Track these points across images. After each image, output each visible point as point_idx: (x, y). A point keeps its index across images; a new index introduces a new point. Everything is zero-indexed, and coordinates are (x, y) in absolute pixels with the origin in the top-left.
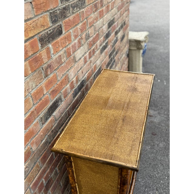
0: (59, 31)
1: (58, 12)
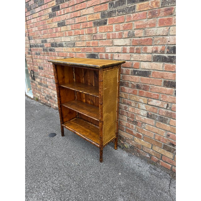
0: (105, 22)
1: (106, 13)
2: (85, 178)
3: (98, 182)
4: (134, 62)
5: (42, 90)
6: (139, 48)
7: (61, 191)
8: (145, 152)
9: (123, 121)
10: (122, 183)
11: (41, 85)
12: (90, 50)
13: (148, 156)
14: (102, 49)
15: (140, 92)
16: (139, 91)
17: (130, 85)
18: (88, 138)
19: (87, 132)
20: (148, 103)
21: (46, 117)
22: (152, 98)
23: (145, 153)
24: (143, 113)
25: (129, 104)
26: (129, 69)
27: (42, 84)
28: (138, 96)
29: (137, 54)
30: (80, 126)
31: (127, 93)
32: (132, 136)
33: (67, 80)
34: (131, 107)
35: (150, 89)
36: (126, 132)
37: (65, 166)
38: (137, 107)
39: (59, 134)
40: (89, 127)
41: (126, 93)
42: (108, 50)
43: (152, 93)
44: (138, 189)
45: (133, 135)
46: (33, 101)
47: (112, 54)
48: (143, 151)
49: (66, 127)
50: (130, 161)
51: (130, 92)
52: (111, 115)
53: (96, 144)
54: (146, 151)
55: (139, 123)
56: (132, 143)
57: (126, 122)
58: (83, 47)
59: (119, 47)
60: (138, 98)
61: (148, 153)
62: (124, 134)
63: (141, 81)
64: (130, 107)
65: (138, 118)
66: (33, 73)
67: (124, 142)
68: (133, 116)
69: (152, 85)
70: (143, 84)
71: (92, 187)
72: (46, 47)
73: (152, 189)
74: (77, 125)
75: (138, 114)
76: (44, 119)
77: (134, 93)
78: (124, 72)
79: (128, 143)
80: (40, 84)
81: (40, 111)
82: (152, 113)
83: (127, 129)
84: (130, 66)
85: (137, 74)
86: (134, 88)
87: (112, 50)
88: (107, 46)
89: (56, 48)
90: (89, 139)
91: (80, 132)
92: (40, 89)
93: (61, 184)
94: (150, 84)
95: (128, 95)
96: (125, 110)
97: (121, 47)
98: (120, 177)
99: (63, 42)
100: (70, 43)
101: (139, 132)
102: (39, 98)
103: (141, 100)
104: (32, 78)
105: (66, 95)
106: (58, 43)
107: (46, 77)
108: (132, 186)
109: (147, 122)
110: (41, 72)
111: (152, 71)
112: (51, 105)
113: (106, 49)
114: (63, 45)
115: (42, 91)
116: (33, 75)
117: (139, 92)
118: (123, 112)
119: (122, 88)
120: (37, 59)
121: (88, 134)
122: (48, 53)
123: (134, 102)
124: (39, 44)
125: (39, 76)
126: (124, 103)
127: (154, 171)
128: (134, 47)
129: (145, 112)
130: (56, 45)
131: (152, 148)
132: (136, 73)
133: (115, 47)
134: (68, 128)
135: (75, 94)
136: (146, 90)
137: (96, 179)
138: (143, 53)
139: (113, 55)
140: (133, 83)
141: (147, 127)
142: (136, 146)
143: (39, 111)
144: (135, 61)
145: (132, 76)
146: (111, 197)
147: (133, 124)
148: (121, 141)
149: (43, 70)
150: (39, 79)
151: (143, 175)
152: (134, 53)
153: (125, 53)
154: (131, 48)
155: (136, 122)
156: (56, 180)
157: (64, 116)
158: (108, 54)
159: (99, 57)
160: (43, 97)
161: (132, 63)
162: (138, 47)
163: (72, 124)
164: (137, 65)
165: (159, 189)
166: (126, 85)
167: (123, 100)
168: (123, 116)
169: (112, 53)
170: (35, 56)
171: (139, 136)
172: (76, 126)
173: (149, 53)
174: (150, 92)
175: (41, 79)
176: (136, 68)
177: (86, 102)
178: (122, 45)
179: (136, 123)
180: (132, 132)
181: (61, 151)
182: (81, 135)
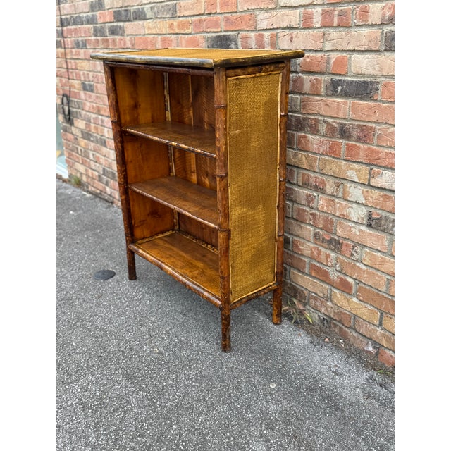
2: (172, 387)
3: (205, 400)
4: (332, 54)
5: (91, 153)
6: (346, 12)
7: (101, 408)
8: (362, 335)
9: (302, 240)
10: (273, 408)
11: (89, 140)
12: (217, 24)
13: (370, 349)
14: (247, 18)
15: (350, 148)
16: (347, 145)
17: (322, 128)
18: (193, 283)
19: (196, 267)
20: (369, 180)
21: (96, 229)
22: (381, 167)
23: (362, 339)
24: (358, 213)
25: (319, 189)
26: (318, 77)
27: (92, 136)
28: (344, 162)
29: (341, 29)
30: (177, 253)
31: (315, 153)
32: (327, 286)
33: (145, 115)
34: (325, 197)
35: (376, 136)
36: (311, 276)
37: (123, 353)
38: (341, 195)
39: (123, 273)
40: (204, 256)
41: (312, 152)
42: (264, 21)
43: (381, 149)
44: (317, 428)
45: (328, 284)
46: (67, 185)
47: (274, 32)
48: (355, 334)
49: (141, 251)
50: (313, 357)
51: (321, 150)
52: (259, 214)
53: (212, 298)
54: (364, 333)
55: (347, 245)
56: (327, 309)
57: (311, 245)
58: (198, 18)
59: (292, 11)
60: (344, 168)
61: (371, 339)
62: (305, 282)
63: (352, 116)
64: (320, 196)
65: (343, 229)
66: (69, 102)
67: (305, 304)
68: (328, 226)
69: (384, 126)
70: (357, 123)
71: (188, 408)
72: (102, 21)
73: (358, 433)
74: (171, 249)
75: (343, 217)
76: (89, 233)
77: (333, 152)
78: (307, 87)
79: (315, 308)
80: (87, 135)
81: (81, 212)
82: (380, 212)
83: (312, 267)
84: (323, 67)
85: (342, 90)
86: (334, 137)
87: (273, 21)
88: (261, 9)
89: (127, 23)
90: (196, 284)
91: (174, 266)
92: (85, 151)
93: (104, 392)
94: (377, 123)
95: (316, 159)
96: (308, 206)
97: (298, 11)
98: (271, 394)
99: (145, 4)
100: (163, 7)
101: (345, 274)
102: (84, 179)
103: (352, 174)
104: (65, 118)
105: (143, 159)
106: (132, 9)
107: (102, 112)
108: (301, 420)
109: (368, 242)
110: (88, 99)
111: (381, 79)
112: (114, 198)
113: (258, 18)
114: (145, 15)
115: (91, 157)
116: (66, 108)
117: (348, 149)
118: (301, 212)
119: (301, 137)
120: (77, 61)
121: (197, 272)
122: (107, 40)
123: (332, 180)
124: (85, 15)
125: (83, 112)
126: (306, 185)
127: (378, 390)
128: (332, 8)
129: (363, 212)
130: (126, 16)
131: (381, 324)
132: (340, 88)
133: (283, 11)
134: (145, 254)
135: (169, 160)
136: (365, 142)
137: (201, 391)
138: (358, 26)
139: (277, 35)
140: (330, 120)
141: (367, 259)
142: (336, 318)
143: (79, 212)
144: (336, 50)
145: (329, 99)
146: (234, 438)
147: (330, 249)
148: (295, 301)
149: (94, 94)
150: (84, 119)
151: (341, 396)
152: (332, 27)
153: (310, 28)
154: (324, 13)
155: (339, 242)
156: (92, 382)
157: (136, 222)
158: (262, 35)
159: (239, 43)
160: (92, 174)
161: (329, 59)
162: (344, 7)
163: (157, 245)
164: (341, 63)
165: (381, 436)
166: (311, 127)
167: (304, 174)
168: (303, 225)
169: (274, 29)
170: (74, 50)
171: (345, 287)
172: (168, 253)
173: (373, 25)
174: (377, 148)
175: (89, 121)
176: (340, 75)
177: (200, 183)
178: (302, 3)
179: (336, 245)
180: (326, 274)
181: (119, 316)
182: (176, 274)
